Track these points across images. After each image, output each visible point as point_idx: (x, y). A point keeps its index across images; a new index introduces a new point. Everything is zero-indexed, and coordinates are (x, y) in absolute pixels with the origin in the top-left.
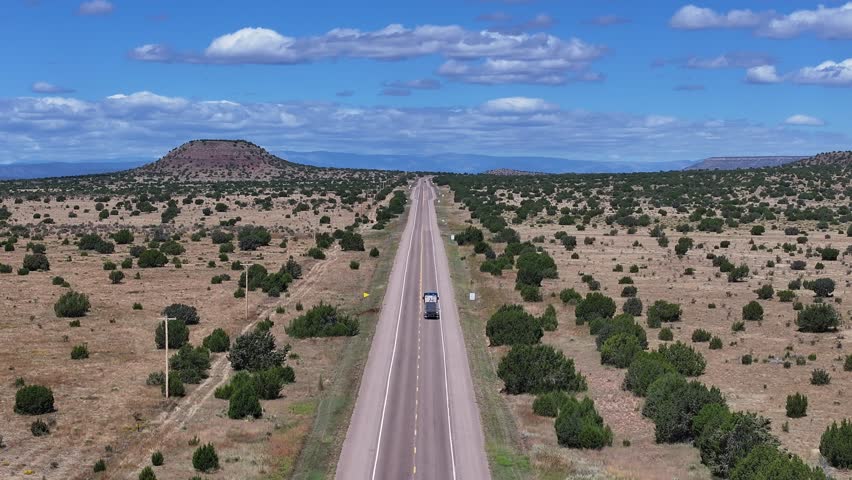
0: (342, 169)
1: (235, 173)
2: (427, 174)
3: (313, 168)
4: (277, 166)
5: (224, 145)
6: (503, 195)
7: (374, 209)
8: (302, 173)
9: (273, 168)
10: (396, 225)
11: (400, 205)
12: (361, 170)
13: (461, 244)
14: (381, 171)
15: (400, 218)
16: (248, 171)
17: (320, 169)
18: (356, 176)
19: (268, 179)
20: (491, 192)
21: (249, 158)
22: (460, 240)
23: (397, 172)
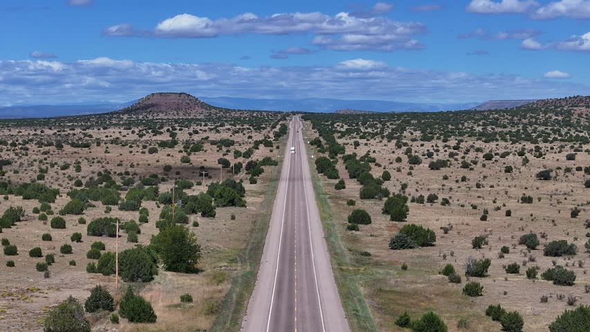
0: (245, 111)
1: (181, 113)
2: (298, 113)
3: (228, 110)
4: (206, 109)
5: (173, 96)
6: (338, 126)
7: (272, 133)
8: (222, 113)
9: (203, 110)
10: (283, 139)
11: (284, 130)
12: (258, 111)
13: (312, 145)
14: (270, 112)
15: (285, 136)
16: (189, 111)
17: (232, 111)
18: (255, 115)
19: (202, 117)
20: (332, 124)
21: (188, 104)
22: (312, 144)
23: (280, 113)
